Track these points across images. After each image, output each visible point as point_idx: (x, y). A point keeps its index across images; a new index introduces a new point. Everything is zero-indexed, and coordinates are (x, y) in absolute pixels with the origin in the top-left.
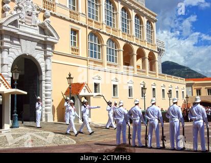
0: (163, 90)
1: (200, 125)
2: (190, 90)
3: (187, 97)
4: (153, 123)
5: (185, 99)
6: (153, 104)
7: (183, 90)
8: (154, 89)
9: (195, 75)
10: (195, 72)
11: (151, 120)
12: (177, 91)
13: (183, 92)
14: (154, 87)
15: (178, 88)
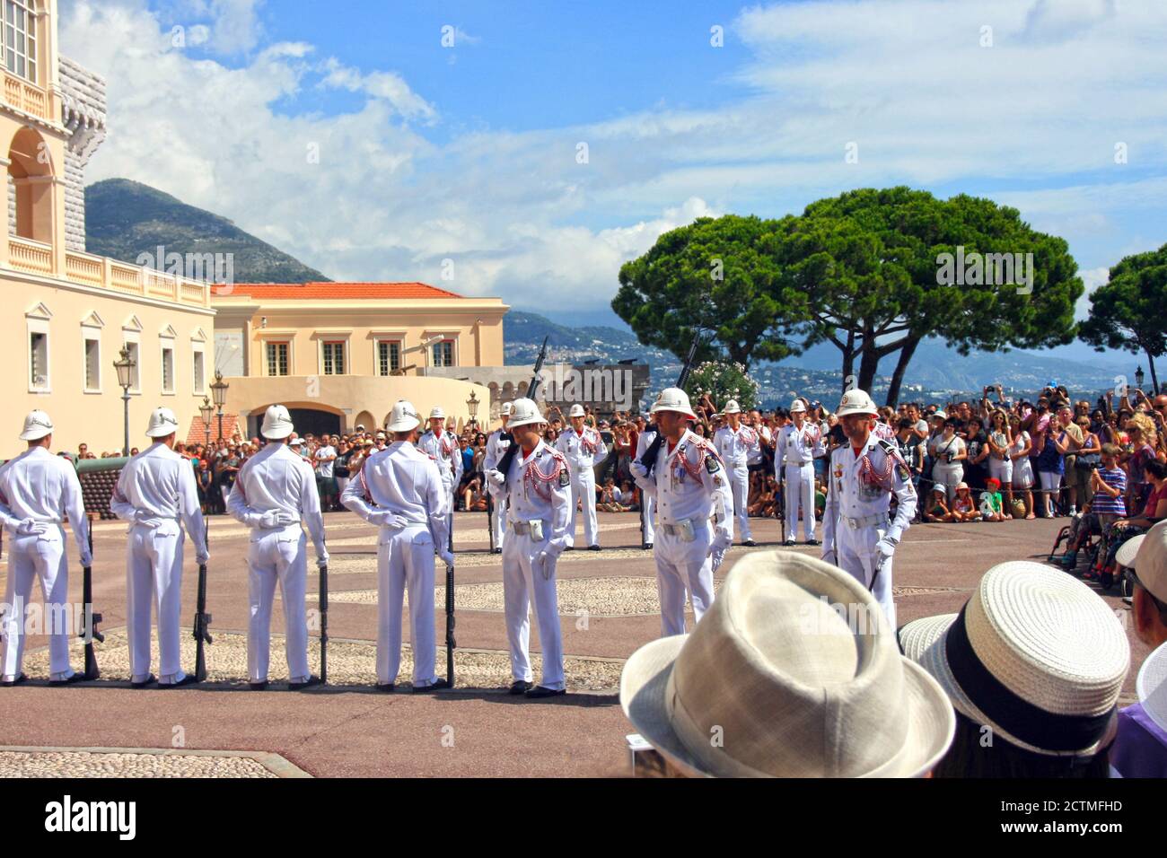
0: (91, 345)
1: (284, 553)
2: (237, 345)
3: (219, 386)
4: (33, 546)
5: (208, 392)
6: (34, 443)
7: (198, 347)
8: (37, 338)
9: (260, 265)
10: (264, 247)
11: (19, 533)
12: (166, 352)
13: (198, 355)
14: (38, 327)
15: (171, 334)
